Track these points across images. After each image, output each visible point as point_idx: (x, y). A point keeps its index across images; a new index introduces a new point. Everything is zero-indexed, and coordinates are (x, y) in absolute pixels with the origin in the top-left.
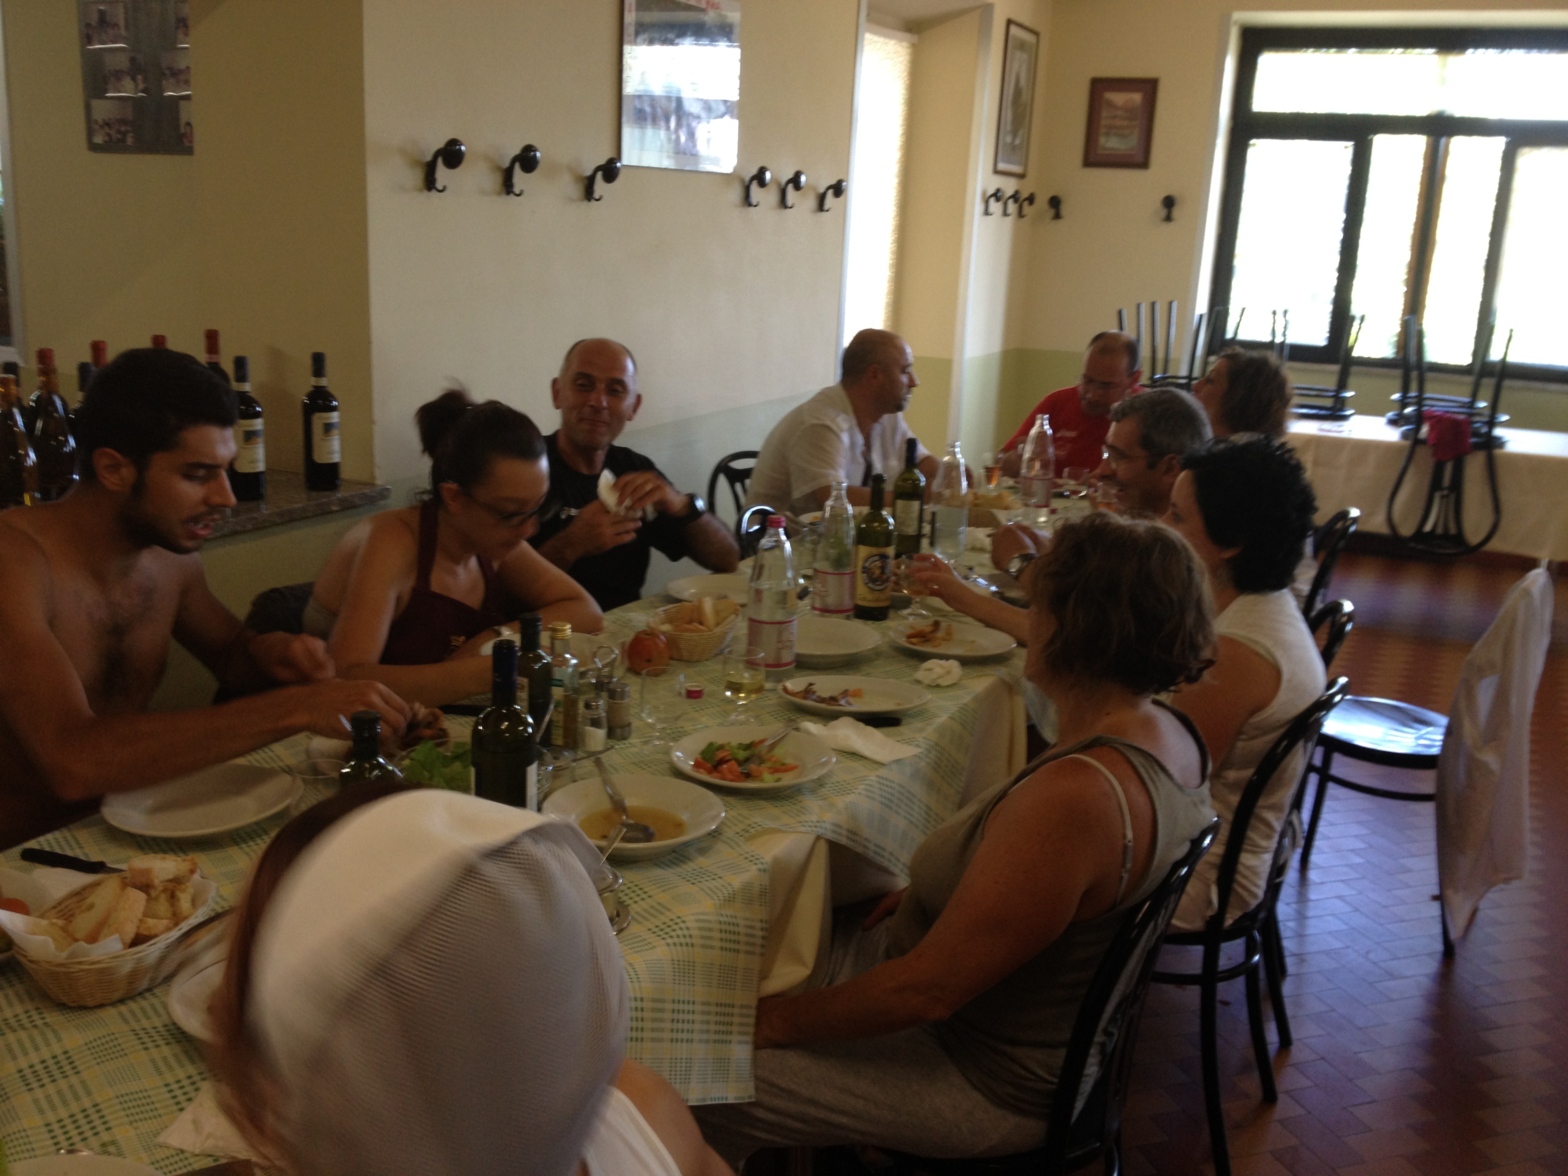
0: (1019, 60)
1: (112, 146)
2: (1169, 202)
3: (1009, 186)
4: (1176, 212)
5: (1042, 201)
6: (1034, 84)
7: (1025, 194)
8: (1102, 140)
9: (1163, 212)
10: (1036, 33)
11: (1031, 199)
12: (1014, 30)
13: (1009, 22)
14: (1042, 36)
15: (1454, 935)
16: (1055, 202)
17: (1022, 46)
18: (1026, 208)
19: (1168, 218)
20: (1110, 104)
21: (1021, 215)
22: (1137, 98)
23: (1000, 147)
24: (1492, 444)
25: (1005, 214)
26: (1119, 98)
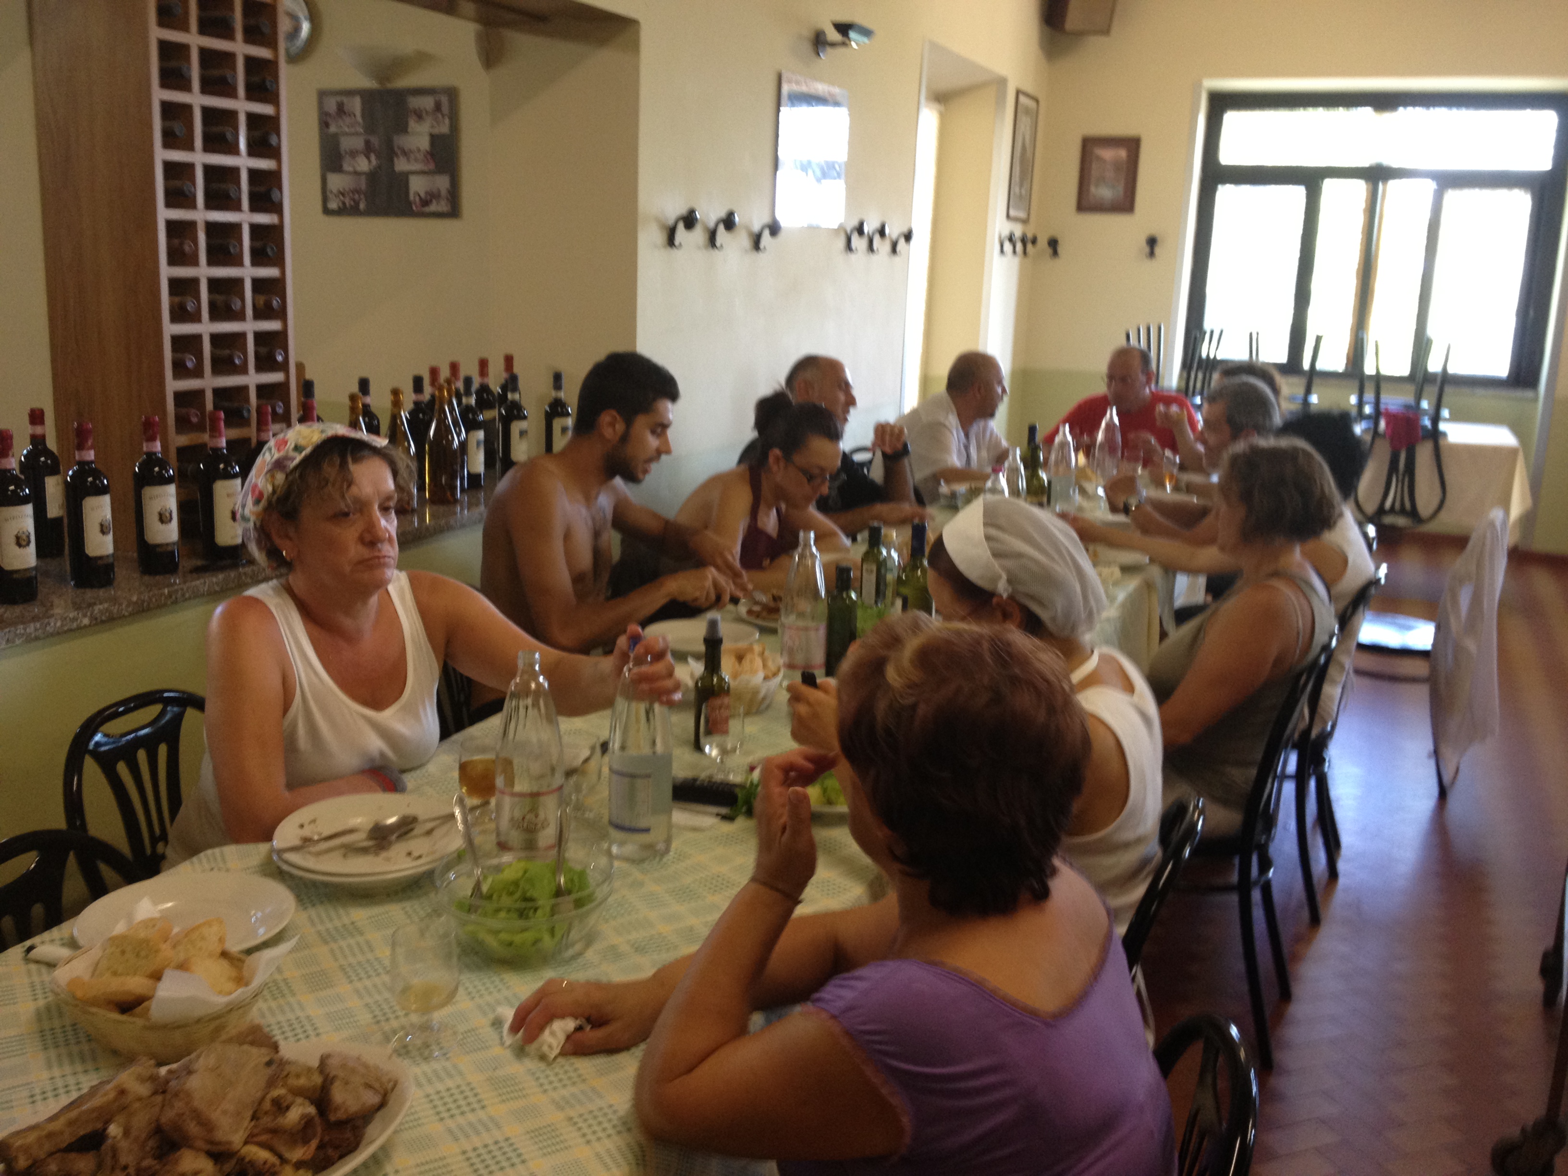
0: (1025, 122)
1: (348, 210)
2: (1152, 242)
3: (1018, 230)
4: (1158, 250)
5: (1043, 242)
6: (1035, 141)
7: (1030, 235)
8: (1093, 189)
9: (1147, 249)
10: (1037, 101)
11: (1034, 241)
12: (1022, 99)
13: (1018, 92)
14: (1042, 103)
15: (1447, 779)
16: (1053, 244)
17: (1027, 111)
18: (1029, 246)
19: (1152, 254)
20: (1099, 159)
21: (1025, 252)
22: (1123, 153)
23: (1012, 196)
24: (1435, 435)
25: (1014, 252)
26: (1108, 154)
